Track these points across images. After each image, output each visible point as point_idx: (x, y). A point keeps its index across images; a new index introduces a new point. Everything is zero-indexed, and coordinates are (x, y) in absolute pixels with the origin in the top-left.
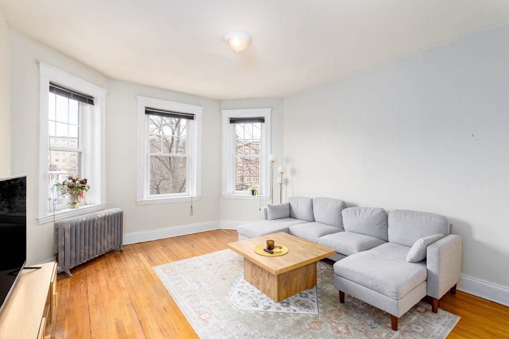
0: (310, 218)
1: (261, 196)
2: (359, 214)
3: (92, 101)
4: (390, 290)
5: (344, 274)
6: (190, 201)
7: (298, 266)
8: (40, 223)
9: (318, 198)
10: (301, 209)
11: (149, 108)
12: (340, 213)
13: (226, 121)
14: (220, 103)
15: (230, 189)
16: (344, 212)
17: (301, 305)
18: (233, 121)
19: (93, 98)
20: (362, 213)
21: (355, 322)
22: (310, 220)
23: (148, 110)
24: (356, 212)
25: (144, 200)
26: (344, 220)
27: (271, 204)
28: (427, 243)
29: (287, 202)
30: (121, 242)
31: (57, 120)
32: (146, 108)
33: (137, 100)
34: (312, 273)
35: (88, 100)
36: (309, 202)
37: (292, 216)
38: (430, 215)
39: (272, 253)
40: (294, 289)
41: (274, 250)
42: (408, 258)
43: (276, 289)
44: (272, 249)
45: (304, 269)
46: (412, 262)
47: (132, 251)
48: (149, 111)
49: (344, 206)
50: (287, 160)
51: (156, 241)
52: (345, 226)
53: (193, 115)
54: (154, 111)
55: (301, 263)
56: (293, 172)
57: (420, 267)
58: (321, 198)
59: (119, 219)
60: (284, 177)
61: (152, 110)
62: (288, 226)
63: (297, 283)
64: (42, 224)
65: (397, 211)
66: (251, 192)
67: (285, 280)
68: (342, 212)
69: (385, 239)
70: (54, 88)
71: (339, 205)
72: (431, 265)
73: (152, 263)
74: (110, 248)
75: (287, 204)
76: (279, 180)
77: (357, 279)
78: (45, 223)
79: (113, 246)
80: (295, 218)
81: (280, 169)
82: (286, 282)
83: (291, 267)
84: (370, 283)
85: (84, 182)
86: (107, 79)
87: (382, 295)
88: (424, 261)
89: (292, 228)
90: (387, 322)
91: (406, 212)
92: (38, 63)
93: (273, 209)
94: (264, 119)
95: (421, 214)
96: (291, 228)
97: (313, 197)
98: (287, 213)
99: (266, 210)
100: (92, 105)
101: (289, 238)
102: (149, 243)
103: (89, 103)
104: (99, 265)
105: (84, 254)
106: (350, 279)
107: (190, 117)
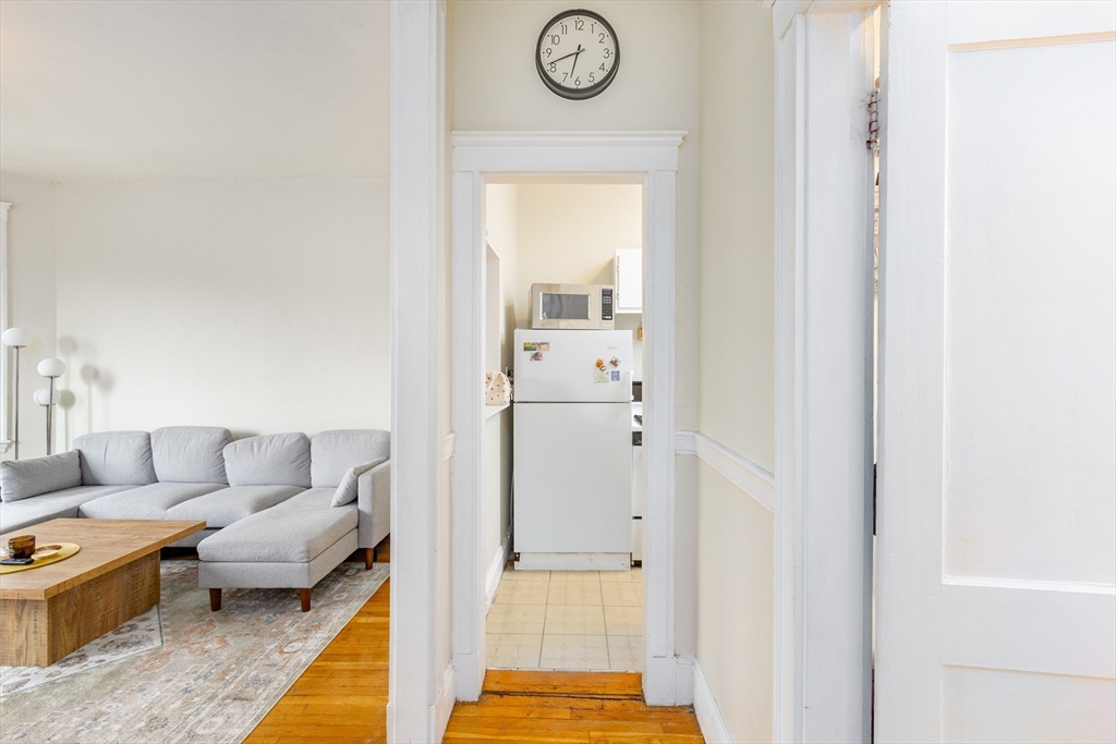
0: (144, 476)
2: (259, 448)
4: (297, 551)
5: (219, 555)
7: (110, 569)
9: (163, 429)
10: (114, 460)
12: (219, 453)
16: (228, 451)
17: (118, 647)
20: (264, 446)
21: (239, 626)
22: (143, 481)
24: (252, 445)
26: (227, 465)
27: (13, 459)
28: (358, 472)
29: (71, 448)
34: (147, 583)
36: (141, 441)
37: (87, 479)
38: (371, 433)
39: (32, 562)
40: (99, 625)
41: (33, 557)
42: (334, 502)
43: (45, 637)
44: (29, 556)
45: (126, 577)
46: (339, 505)
49: (229, 437)
50: (70, 345)
52: (230, 477)
55: (119, 560)
57: (350, 509)
58: (173, 428)
60: (59, 385)
62: (76, 504)
63: (106, 609)
65: (324, 434)
67: (73, 609)
68: (224, 450)
69: (306, 484)
71: (218, 436)
72: (363, 504)
75: (70, 453)
76: (42, 396)
77: (244, 554)
80: (97, 484)
81: (44, 368)
82: (74, 616)
83: (89, 573)
84: (265, 552)
87: (285, 564)
88: (355, 501)
89: (85, 507)
90: (295, 607)
91: (338, 433)
93: (20, 469)
95: (359, 432)
97: (150, 430)
98: (75, 475)
101: (82, 526)
106: (230, 559)
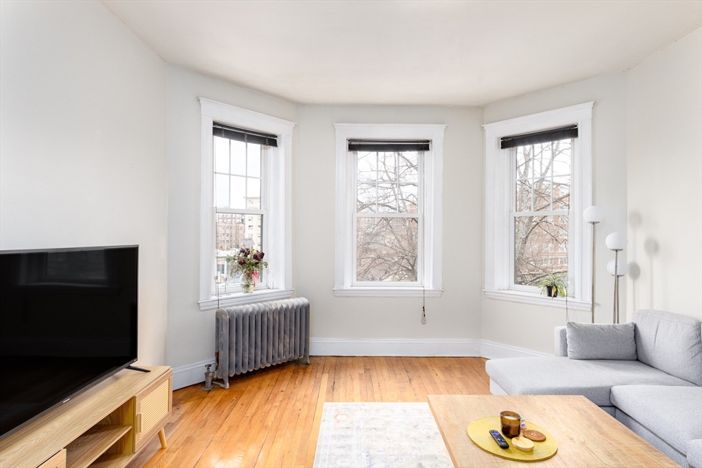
1: (569, 299)
3: (276, 140)
6: (421, 297)
8: (201, 309)
10: (664, 345)
11: (355, 140)
13: (493, 143)
14: (480, 111)
15: (501, 278)
18: (508, 143)
19: (276, 137)
23: (353, 143)
25: (345, 288)
27: (585, 323)
29: (630, 322)
30: (306, 350)
31: (231, 173)
32: (350, 140)
33: (335, 129)
35: (269, 140)
36: (690, 330)
37: (641, 357)
39: (505, 447)
41: (514, 442)
44: (511, 437)
47: (320, 367)
48: (355, 146)
50: (637, 220)
51: (361, 359)
53: (428, 141)
54: (361, 143)
56: (653, 247)
59: (304, 314)
60: (628, 260)
61: (358, 143)
62: (611, 384)
64: (204, 310)
66: (546, 289)
70: (220, 129)
73: (330, 395)
74: (288, 357)
75: (627, 326)
78: (207, 310)
79: (293, 355)
80: (648, 365)
85: (259, 257)
86: (296, 107)
89: (618, 391)
92: (199, 101)
93: (582, 333)
94: (577, 129)
96: (616, 390)
98: (629, 349)
99: (563, 333)
100: (275, 148)
102: (350, 360)
103: (270, 145)
104: (268, 379)
105: (249, 359)
107: (423, 146)
